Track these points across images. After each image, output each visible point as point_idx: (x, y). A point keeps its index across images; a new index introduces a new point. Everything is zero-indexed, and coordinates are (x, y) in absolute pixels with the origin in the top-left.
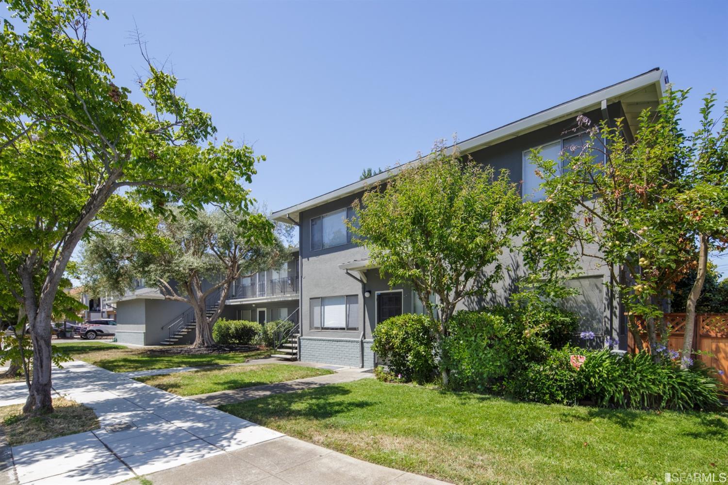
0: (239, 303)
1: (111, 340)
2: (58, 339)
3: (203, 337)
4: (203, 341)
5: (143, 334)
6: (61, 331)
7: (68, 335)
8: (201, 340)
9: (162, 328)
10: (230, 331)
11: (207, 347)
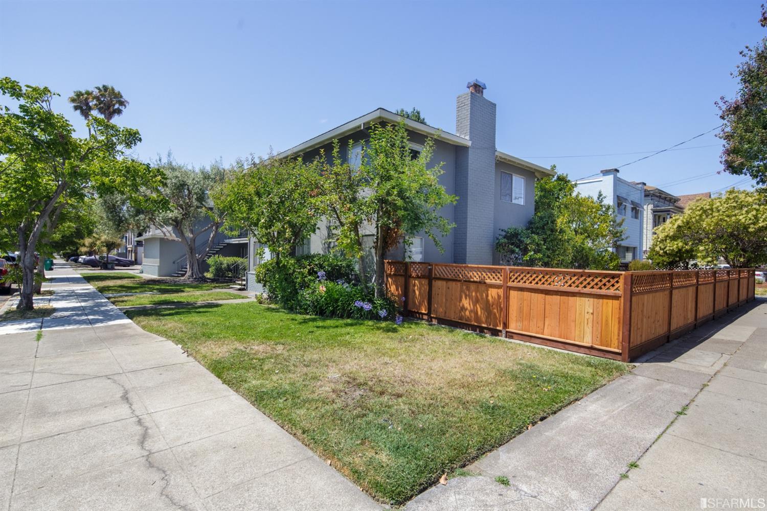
0: (237, 242)
1: (138, 271)
2: (101, 269)
3: (192, 270)
4: (192, 273)
5: (157, 268)
6: (104, 263)
7: (109, 266)
8: (190, 273)
9: (174, 263)
10: (223, 266)
11: (195, 279)
